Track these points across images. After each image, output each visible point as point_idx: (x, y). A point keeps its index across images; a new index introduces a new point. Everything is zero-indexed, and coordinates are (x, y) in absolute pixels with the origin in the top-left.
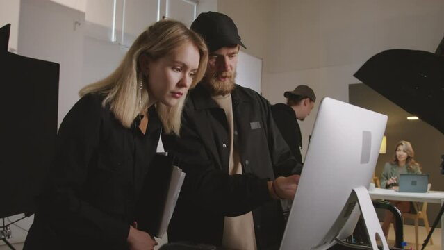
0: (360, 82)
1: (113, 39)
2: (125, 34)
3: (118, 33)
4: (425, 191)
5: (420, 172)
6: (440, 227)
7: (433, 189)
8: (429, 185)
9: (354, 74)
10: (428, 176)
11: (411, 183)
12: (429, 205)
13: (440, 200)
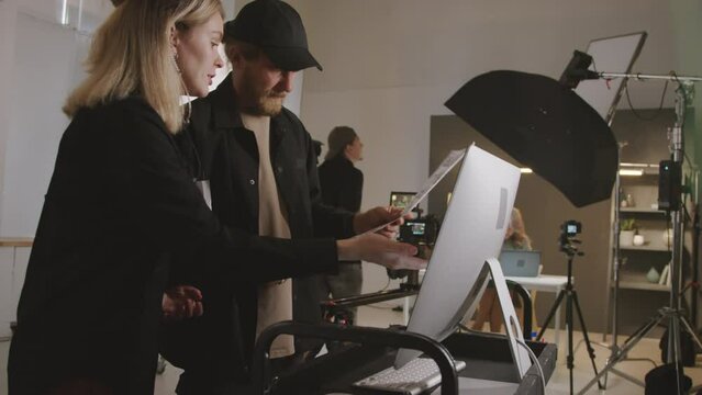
0: (453, 113)
1: (64, 20)
2: (84, 13)
3: (72, 10)
4: (535, 275)
5: (530, 249)
6: (553, 327)
7: (545, 272)
8: (541, 267)
9: (445, 101)
10: (540, 253)
11: (516, 263)
12: (538, 293)
13: (555, 287)
